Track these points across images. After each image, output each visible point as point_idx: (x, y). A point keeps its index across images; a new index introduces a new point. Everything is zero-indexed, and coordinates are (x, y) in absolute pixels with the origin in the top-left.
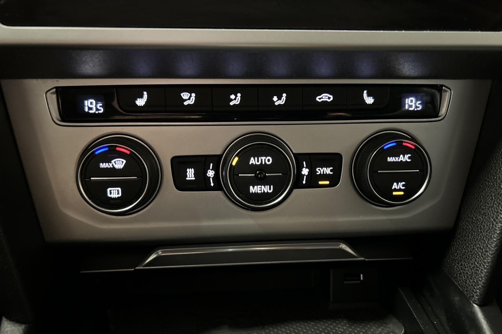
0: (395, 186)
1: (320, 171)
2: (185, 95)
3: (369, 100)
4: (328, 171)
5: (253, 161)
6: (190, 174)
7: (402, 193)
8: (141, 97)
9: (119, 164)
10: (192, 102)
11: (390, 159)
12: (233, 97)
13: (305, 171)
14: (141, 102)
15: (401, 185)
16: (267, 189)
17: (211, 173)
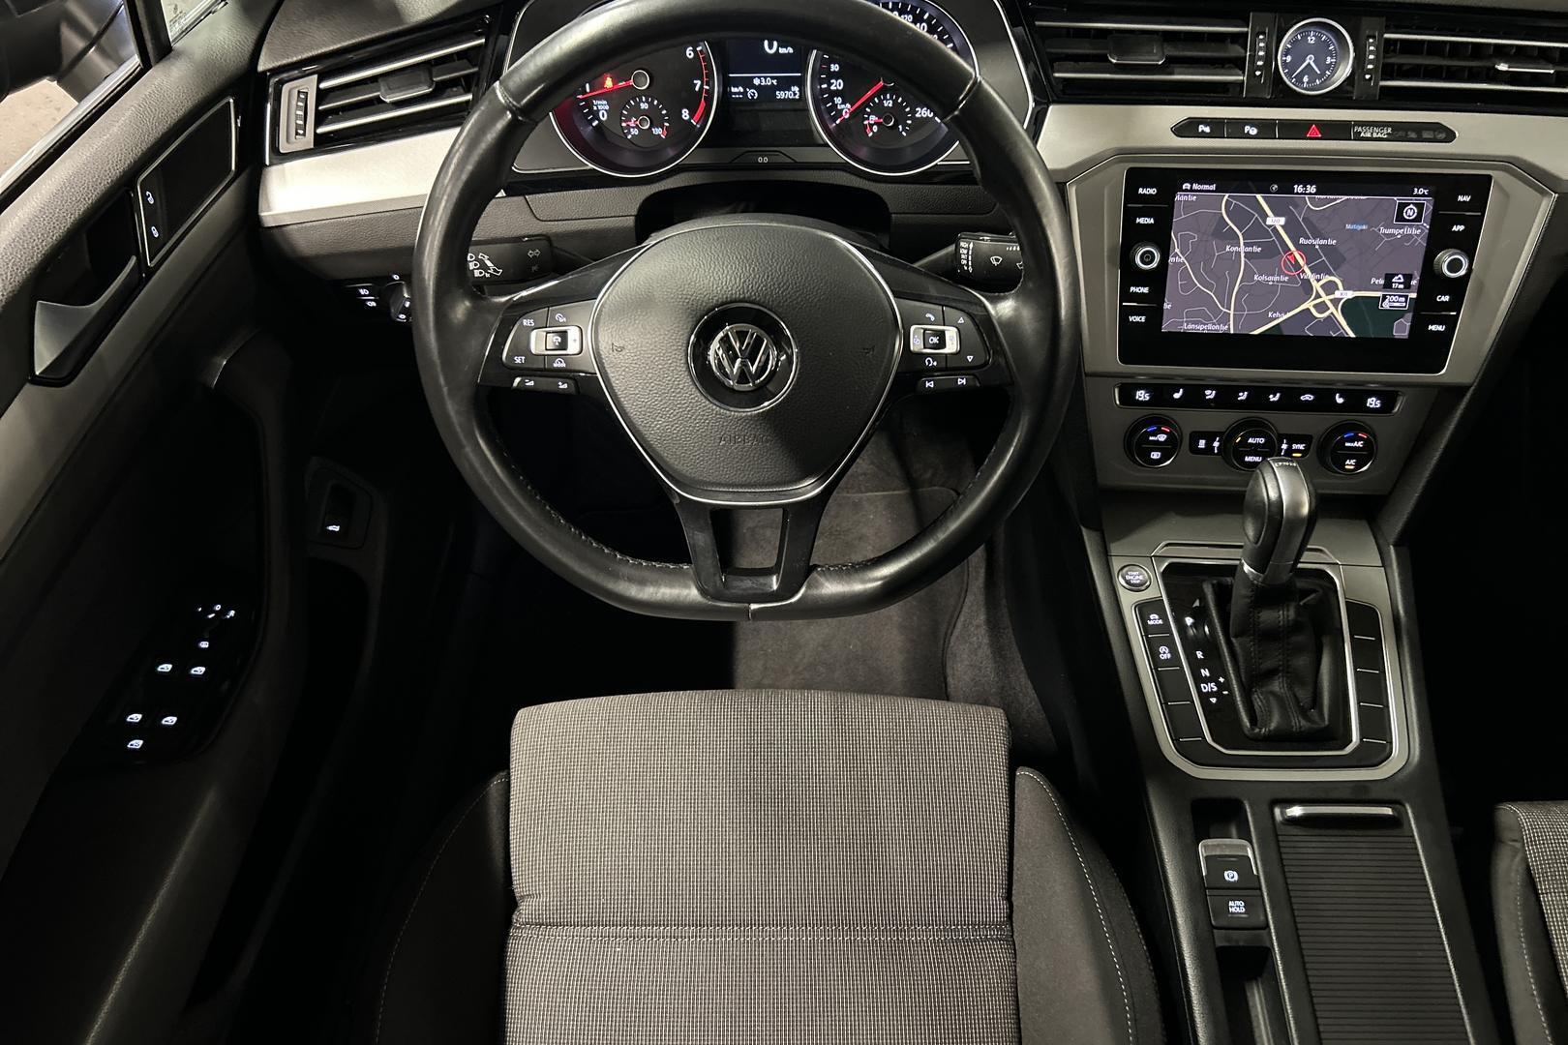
0: (1348, 462)
1: (1295, 446)
2: (1208, 392)
3: (1340, 400)
4: (1301, 447)
5: (1250, 441)
6: (1202, 444)
7: (1352, 467)
8: (1178, 392)
9: (1162, 438)
10: (1212, 397)
11: (1347, 444)
12: (1241, 394)
13: (1284, 446)
14: (1177, 396)
15: (1353, 462)
16: (1257, 459)
17: (1216, 444)
